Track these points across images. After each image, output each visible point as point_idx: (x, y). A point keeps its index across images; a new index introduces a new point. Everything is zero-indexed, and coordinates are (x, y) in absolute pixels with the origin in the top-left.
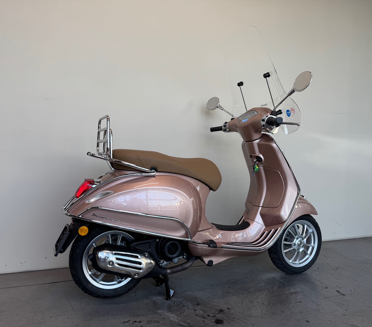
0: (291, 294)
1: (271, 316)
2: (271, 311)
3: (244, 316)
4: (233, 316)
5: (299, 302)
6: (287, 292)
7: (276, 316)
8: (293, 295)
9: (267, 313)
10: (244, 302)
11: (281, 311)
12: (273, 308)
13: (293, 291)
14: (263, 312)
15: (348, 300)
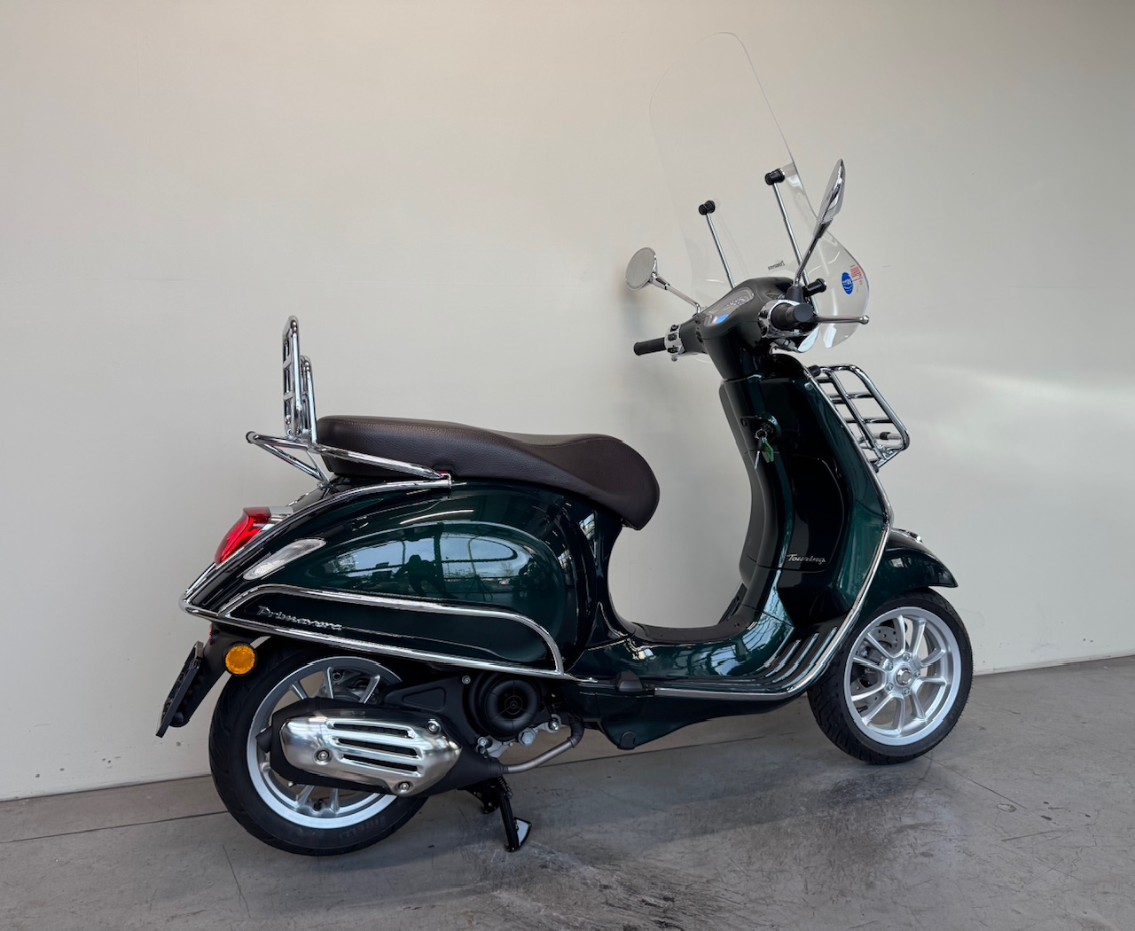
1: (835, 899)
2: (834, 885)
3: (751, 901)
4: (715, 904)
5: (924, 854)
6: (888, 826)
7: (848, 899)
8: (908, 835)
9: (821, 891)
10: (753, 860)
11: (866, 884)
12: (842, 873)
13: (907, 821)
14: (810, 887)
15: (1077, 844)
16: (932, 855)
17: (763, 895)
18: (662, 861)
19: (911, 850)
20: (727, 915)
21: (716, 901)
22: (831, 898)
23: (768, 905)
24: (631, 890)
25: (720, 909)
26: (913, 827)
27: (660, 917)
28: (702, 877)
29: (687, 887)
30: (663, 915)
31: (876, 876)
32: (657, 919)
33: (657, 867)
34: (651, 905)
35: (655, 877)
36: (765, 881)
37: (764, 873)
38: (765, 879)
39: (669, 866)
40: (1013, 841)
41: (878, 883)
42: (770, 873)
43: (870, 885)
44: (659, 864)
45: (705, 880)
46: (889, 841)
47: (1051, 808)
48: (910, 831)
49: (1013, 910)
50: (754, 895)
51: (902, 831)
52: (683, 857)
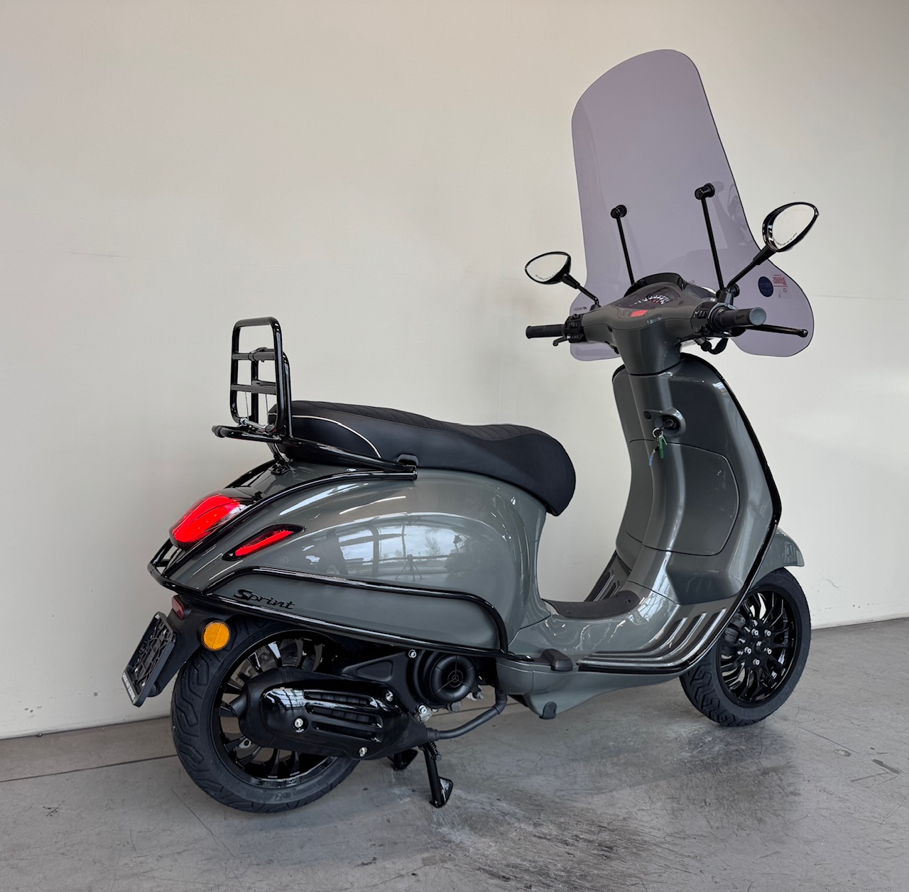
1: (737, 832)
2: (731, 821)
3: (668, 835)
4: (639, 838)
5: (792, 793)
6: (754, 768)
7: (748, 832)
8: (772, 776)
9: (723, 827)
10: (655, 799)
11: (757, 820)
12: (733, 811)
13: (766, 763)
14: (712, 824)
16: (799, 794)
17: (677, 831)
18: (577, 801)
19: (781, 791)
20: (654, 847)
21: (639, 836)
22: (733, 832)
23: (684, 839)
24: (563, 828)
25: (645, 841)
26: (775, 770)
27: (598, 850)
28: (618, 816)
29: (608, 824)
30: (599, 848)
31: (762, 813)
32: (595, 852)
33: (575, 807)
34: (585, 840)
35: (578, 815)
36: (672, 818)
37: (669, 812)
38: (671, 816)
39: (585, 806)
40: (860, 781)
41: (766, 819)
42: (673, 811)
43: (760, 820)
45: (621, 818)
46: (759, 782)
47: (879, 753)
48: (773, 773)
49: (885, 840)
50: (669, 830)
51: (767, 774)
52: (593, 798)
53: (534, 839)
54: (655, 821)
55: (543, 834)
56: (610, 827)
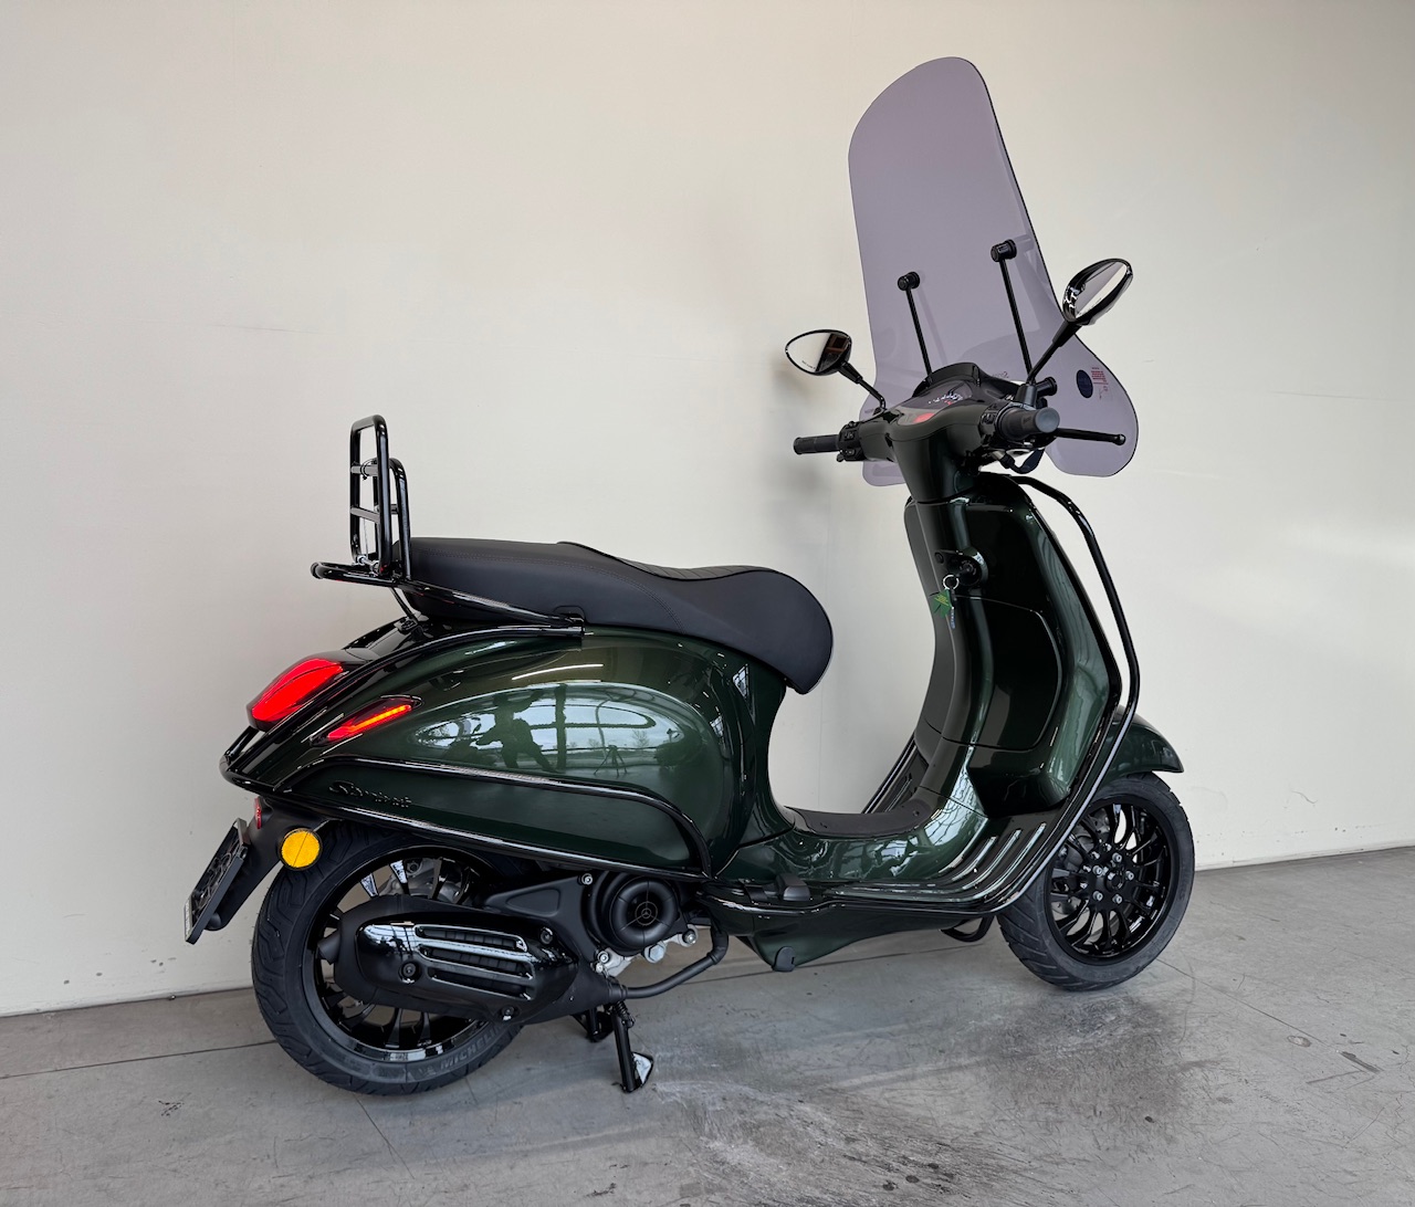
0: (1186, 1067)
1: (1135, 1156)
2: (1128, 1140)
3: (1035, 1158)
4: (993, 1161)
5: (1220, 1099)
6: (1169, 1063)
7: (1151, 1156)
8: (1195, 1073)
9: (1115, 1147)
10: (1022, 1106)
11: (1166, 1139)
12: (1133, 1125)
13: (1188, 1055)
14: (1101, 1143)
15: (1394, 1089)
16: (1232, 1102)
17: (1048, 1153)
18: (912, 1106)
19: (1206, 1096)
20: (1013, 1176)
21: (995, 1159)
22: (1130, 1156)
23: (1057, 1164)
24: (886, 1145)
25: (1002, 1167)
26: (1199, 1064)
27: (932, 1178)
28: (968, 1129)
29: (952, 1140)
30: (935, 1176)
31: (1174, 1129)
32: (929, 1181)
33: (907, 1114)
35: (910, 1128)
36: (1045, 1134)
37: (1041, 1124)
38: (1043, 1131)
39: (923, 1113)
40: (1320, 1084)
41: (1179, 1137)
42: (1047, 1123)
43: (1170, 1140)
44: (908, 1110)
45: (972, 1132)
46: (1175, 1082)
47: (1351, 1042)
48: (1197, 1069)
49: (1345, 1171)
50: (1038, 1152)
51: (1188, 1069)
52: (935, 1101)
53: (844, 1161)
54: (1018, 1138)
55: (858, 1153)
56: (955, 1145)
